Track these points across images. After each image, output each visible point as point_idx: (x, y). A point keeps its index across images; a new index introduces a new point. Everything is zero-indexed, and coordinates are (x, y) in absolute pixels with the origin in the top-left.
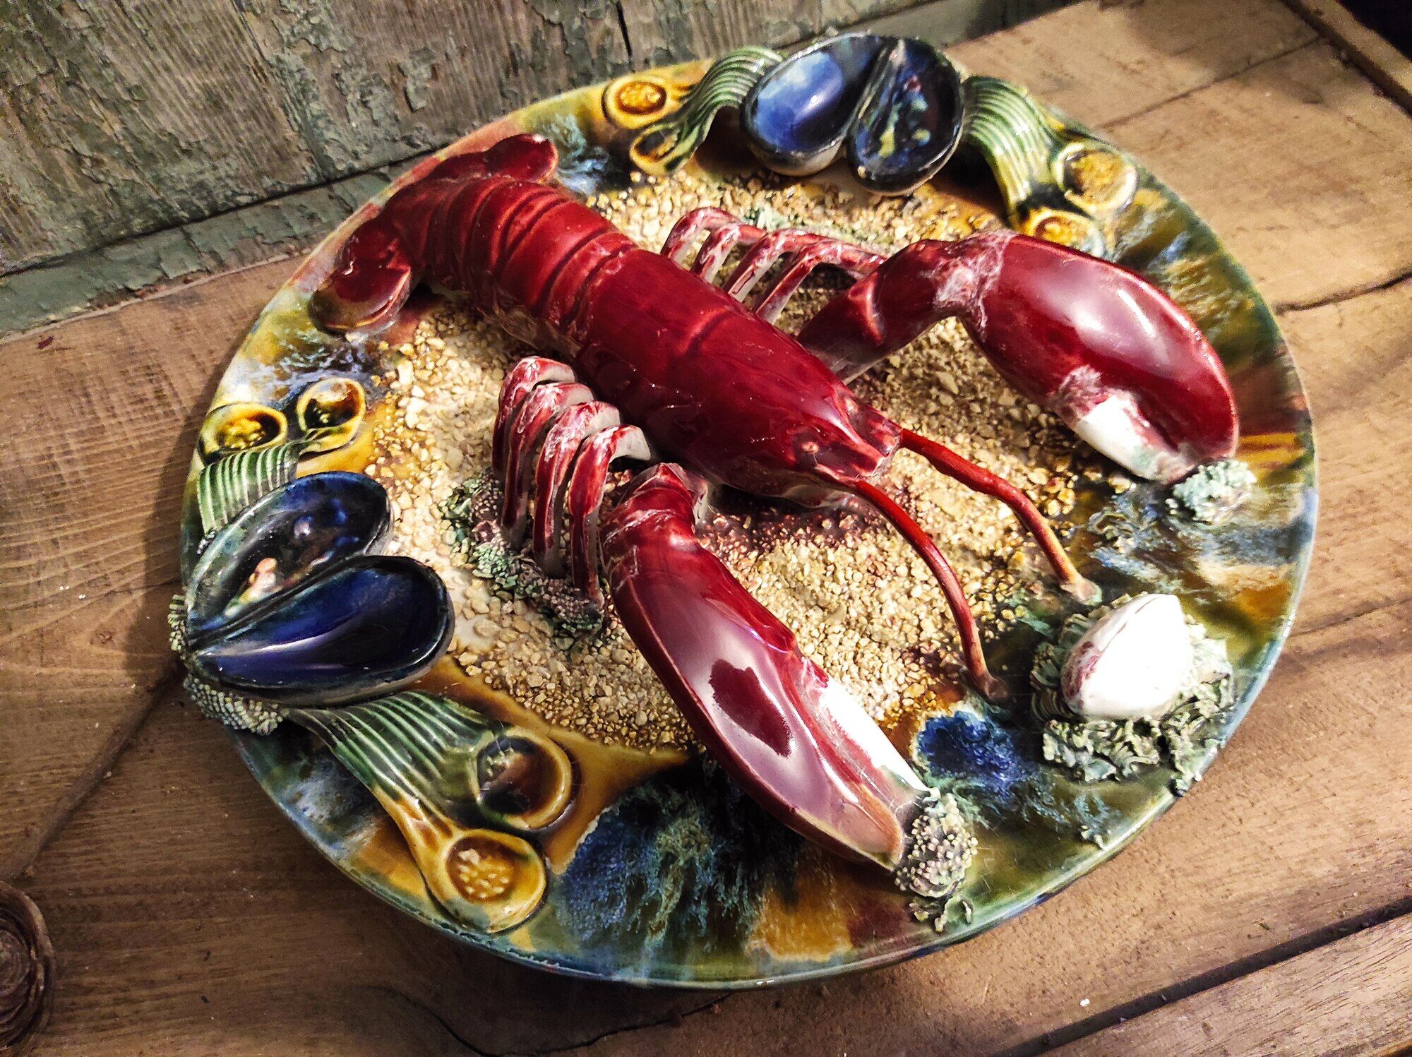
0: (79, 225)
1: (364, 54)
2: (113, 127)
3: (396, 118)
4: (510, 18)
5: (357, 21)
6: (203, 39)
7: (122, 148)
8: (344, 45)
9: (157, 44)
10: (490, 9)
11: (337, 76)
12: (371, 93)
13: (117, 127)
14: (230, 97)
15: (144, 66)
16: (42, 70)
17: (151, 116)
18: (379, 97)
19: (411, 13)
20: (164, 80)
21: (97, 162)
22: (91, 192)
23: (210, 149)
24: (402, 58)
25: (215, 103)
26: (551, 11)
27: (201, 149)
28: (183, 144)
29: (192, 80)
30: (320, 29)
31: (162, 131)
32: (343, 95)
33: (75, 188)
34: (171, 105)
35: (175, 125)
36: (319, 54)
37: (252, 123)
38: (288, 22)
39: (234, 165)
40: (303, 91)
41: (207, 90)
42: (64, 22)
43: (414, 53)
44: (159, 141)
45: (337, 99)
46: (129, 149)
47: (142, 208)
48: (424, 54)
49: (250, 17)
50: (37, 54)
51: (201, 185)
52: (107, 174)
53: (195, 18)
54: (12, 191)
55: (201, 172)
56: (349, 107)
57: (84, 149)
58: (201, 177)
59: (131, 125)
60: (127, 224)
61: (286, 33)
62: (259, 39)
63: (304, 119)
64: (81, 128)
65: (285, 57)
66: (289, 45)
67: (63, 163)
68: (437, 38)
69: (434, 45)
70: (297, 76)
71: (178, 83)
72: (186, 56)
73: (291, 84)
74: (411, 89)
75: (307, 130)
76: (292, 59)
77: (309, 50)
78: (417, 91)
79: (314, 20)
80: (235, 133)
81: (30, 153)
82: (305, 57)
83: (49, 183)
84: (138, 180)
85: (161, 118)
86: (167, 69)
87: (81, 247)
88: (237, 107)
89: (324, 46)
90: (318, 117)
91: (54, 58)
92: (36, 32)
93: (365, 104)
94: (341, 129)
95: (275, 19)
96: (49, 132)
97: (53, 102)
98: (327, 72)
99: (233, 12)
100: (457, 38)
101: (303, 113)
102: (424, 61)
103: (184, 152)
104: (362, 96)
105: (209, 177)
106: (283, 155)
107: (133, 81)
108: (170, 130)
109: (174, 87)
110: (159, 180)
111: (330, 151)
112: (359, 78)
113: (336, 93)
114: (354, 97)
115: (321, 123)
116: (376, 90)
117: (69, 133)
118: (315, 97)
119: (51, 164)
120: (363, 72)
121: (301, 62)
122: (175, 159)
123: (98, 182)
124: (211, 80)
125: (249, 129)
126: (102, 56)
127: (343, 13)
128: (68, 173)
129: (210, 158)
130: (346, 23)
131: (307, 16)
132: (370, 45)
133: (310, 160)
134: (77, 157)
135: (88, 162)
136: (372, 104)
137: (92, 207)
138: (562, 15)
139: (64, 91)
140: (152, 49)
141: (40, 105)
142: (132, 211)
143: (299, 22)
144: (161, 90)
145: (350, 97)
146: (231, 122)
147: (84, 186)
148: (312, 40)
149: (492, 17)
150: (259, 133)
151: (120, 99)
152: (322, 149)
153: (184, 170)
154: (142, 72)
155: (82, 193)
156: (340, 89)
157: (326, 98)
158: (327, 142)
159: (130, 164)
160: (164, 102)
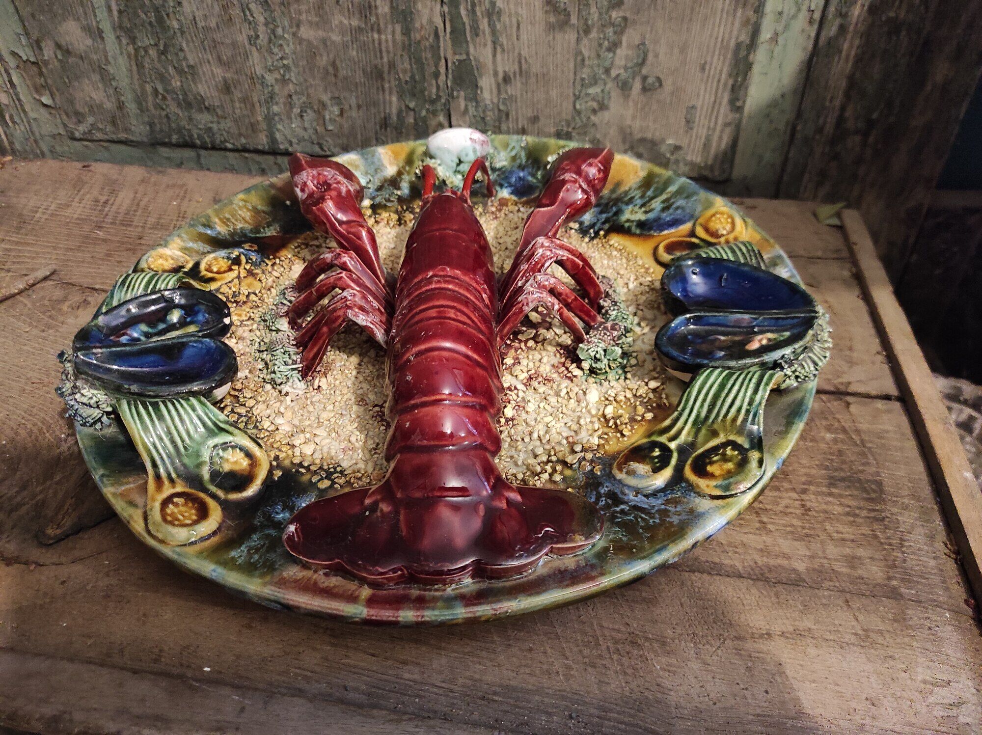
0: (148, 128)
1: (307, 88)
2: (176, 83)
3: (316, 130)
4: (388, 97)
5: (307, 70)
6: (229, 54)
7: (177, 94)
8: (297, 80)
9: (207, 48)
10: (378, 88)
11: (290, 96)
12: (306, 112)
13: (178, 84)
14: (235, 87)
15: (198, 57)
16: (152, 43)
17: (195, 83)
18: (310, 115)
19: (335, 76)
20: (207, 67)
21: (164, 98)
22: (158, 113)
23: (220, 112)
24: (325, 98)
25: (227, 88)
26: (410, 101)
27: (214, 110)
28: (207, 104)
29: (219, 71)
30: (287, 68)
31: (198, 93)
32: (291, 108)
33: (152, 108)
34: (206, 81)
35: (205, 93)
36: (284, 81)
37: (242, 105)
38: (272, 58)
39: (229, 125)
40: (271, 98)
41: (225, 80)
42: (168, 22)
43: (333, 98)
44: (196, 98)
45: (287, 108)
46: (181, 97)
47: (179, 130)
48: (337, 100)
49: (254, 49)
50: (152, 33)
51: (210, 129)
52: (167, 106)
53: (228, 41)
54: (123, 98)
55: (212, 122)
56: (293, 116)
57: (160, 90)
58: (211, 125)
59: (184, 84)
60: (170, 137)
61: (269, 64)
62: (256, 62)
63: (268, 113)
64: (162, 78)
65: (266, 76)
66: (270, 70)
67: (149, 93)
68: (347, 94)
69: (345, 98)
70: (270, 88)
71: (212, 70)
72: (219, 59)
73: (266, 92)
74: (327, 117)
75: (269, 119)
76: (270, 78)
77: (279, 77)
78: (330, 119)
79: (285, 62)
80: (234, 108)
81: (136, 82)
82: (276, 80)
83: (140, 101)
84: (181, 114)
85: (200, 86)
86: (209, 62)
87: (145, 140)
88: (237, 94)
89: (287, 77)
90: (276, 115)
91: (158, 38)
92: (155, 23)
93: (302, 116)
94: (286, 125)
95: (266, 54)
96: (148, 75)
97: (153, 60)
98: (286, 92)
99: (246, 44)
100: (357, 97)
101: (268, 109)
102: (338, 104)
103: (206, 108)
104: (301, 111)
105: (215, 126)
106: (254, 127)
107: (192, 63)
108: (202, 94)
109: (210, 73)
110: (190, 119)
111: (278, 136)
112: (301, 101)
113: (288, 105)
114: (296, 110)
115: (277, 118)
116: (309, 111)
117: (156, 78)
118: (277, 103)
119: (143, 91)
120: (304, 99)
121: (273, 82)
122: (200, 111)
123: (163, 109)
124: (228, 75)
125: (241, 108)
126: (181, 46)
127: (301, 64)
128: (150, 99)
129: (217, 116)
130: (301, 69)
131: (282, 58)
132: (311, 85)
133: (267, 136)
134: (156, 92)
135: (160, 96)
136: (305, 118)
137: (156, 121)
138: (416, 106)
139: (159, 57)
140: (205, 49)
141: (147, 60)
142: (174, 130)
143: (277, 60)
144: (204, 73)
145: (295, 110)
146: (232, 101)
147: (155, 108)
148: (282, 72)
149: (378, 94)
150: (245, 113)
151: (183, 70)
152: (274, 133)
153: (203, 119)
154: (197, 60)
155: (153, 111)
156: (290, 104)
157: (282, 106)
158: (277, 130)
159: (179, 105)
160: (203, 79)
